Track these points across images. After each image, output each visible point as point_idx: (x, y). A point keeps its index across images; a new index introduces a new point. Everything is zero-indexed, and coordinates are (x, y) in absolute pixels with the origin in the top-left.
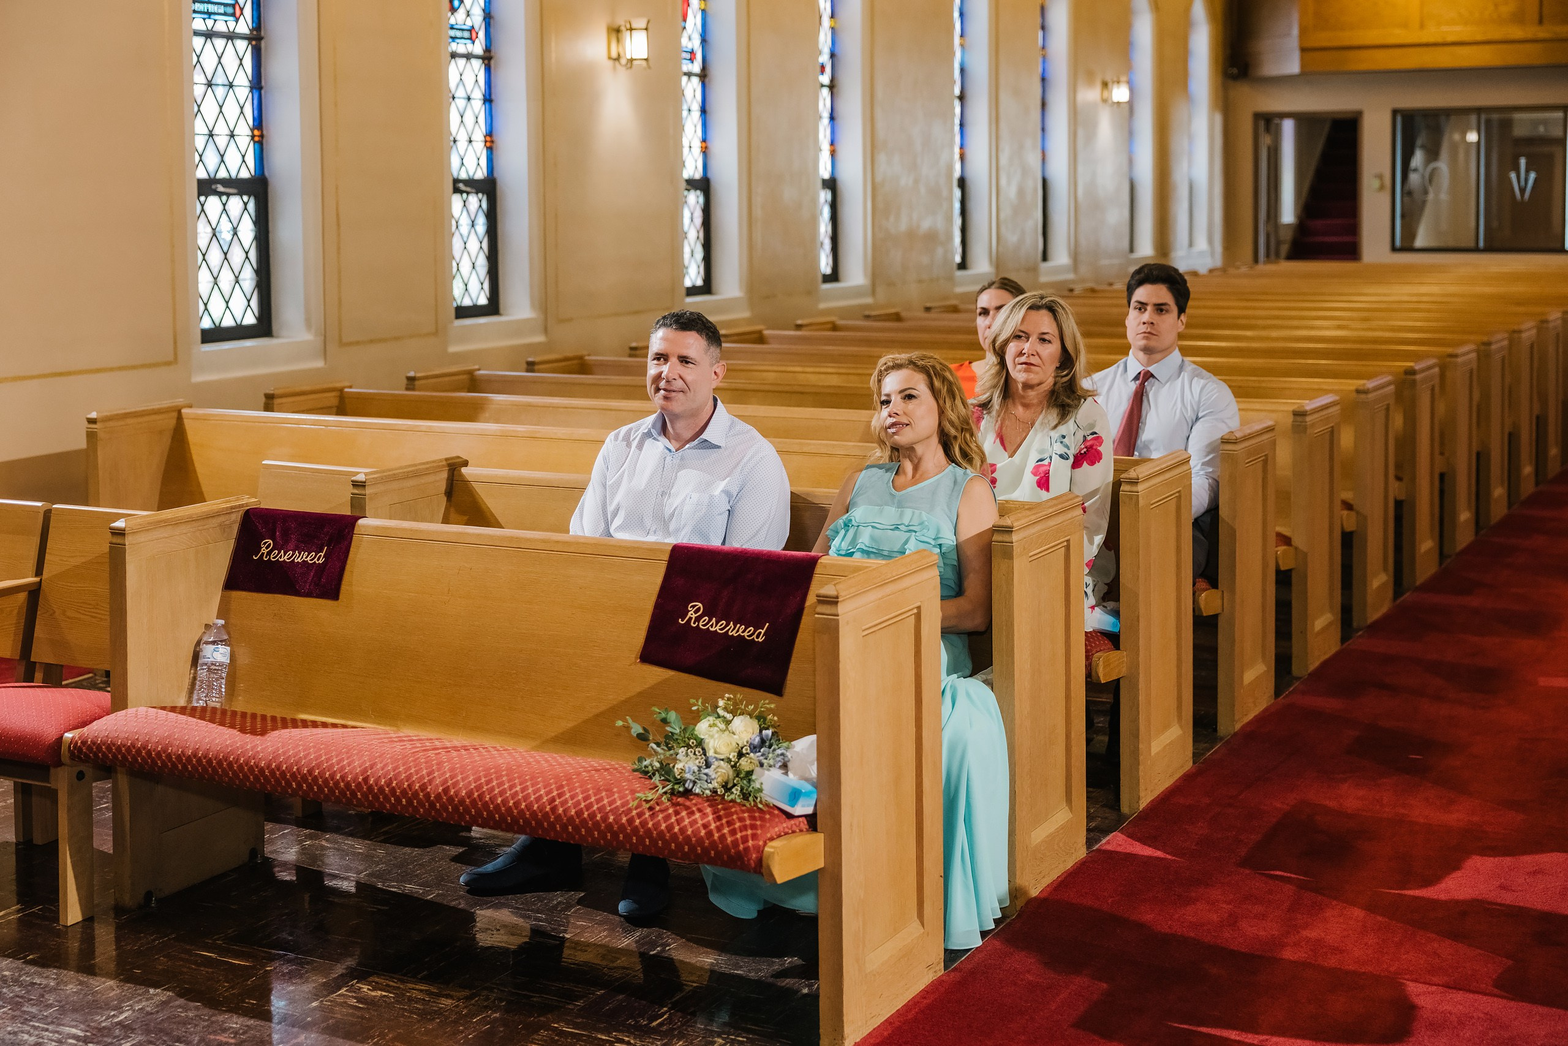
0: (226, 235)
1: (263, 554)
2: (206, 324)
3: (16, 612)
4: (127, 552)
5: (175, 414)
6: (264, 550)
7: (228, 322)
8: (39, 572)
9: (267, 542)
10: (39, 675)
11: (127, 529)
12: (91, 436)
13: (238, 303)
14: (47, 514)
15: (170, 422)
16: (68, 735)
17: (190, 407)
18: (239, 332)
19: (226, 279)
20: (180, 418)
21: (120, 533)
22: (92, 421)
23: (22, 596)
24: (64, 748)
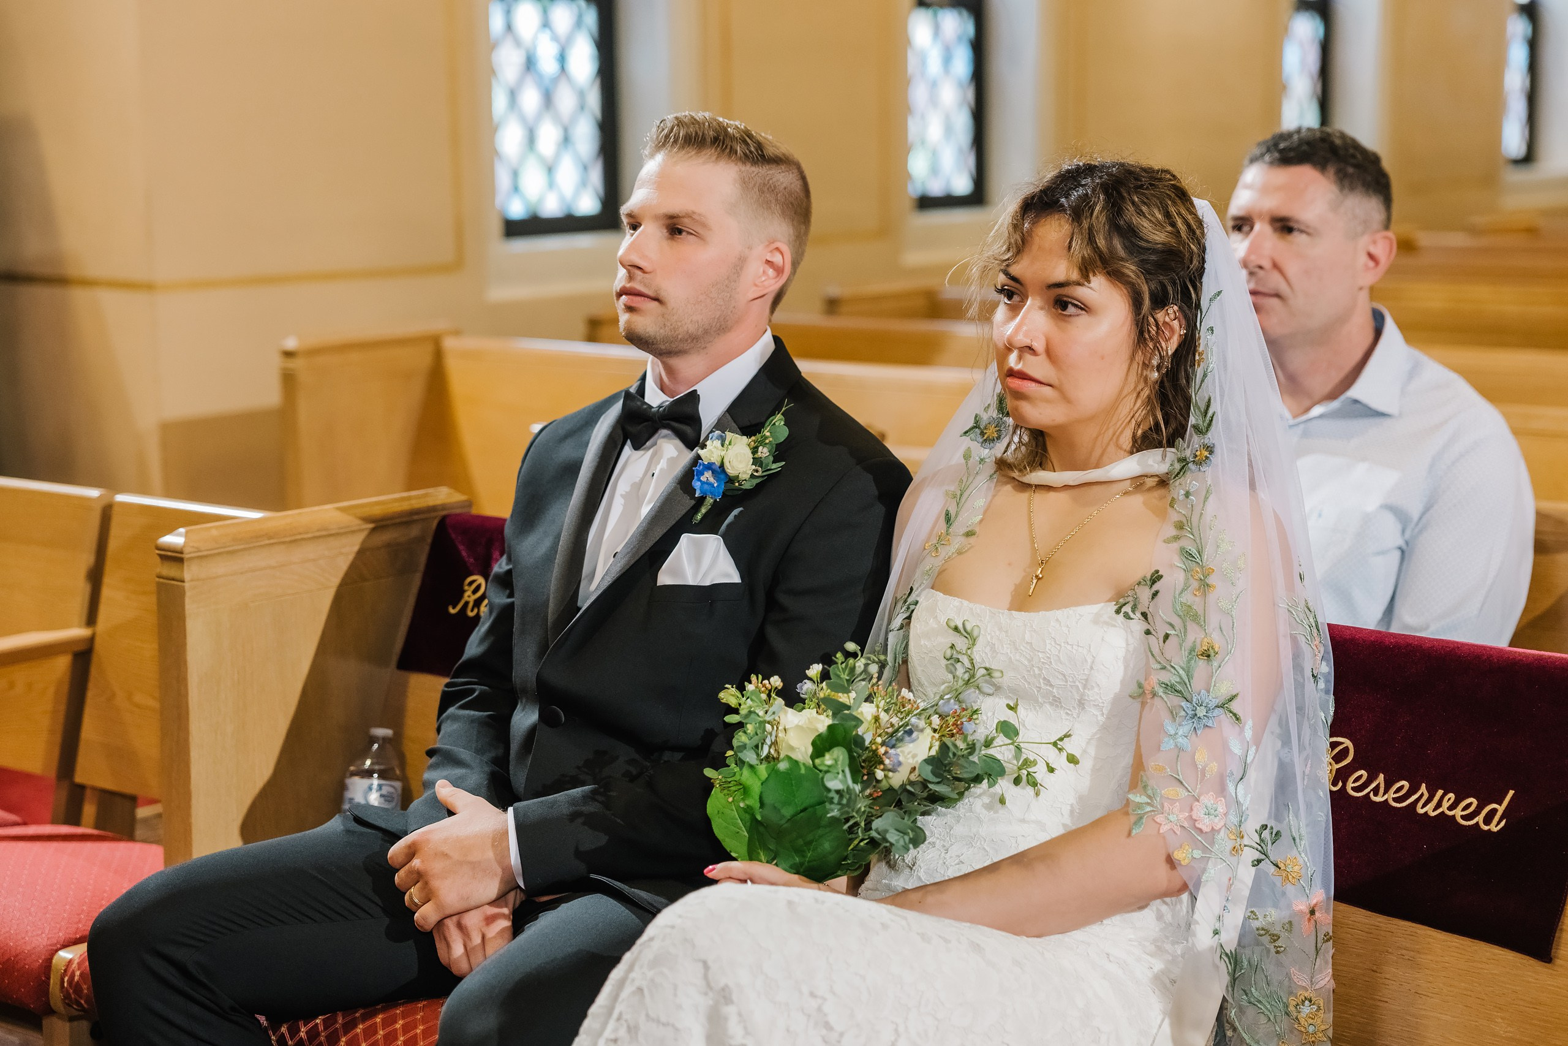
0: (548, 65)
1: (467, 603)
2: (517, 210)
3: (51, 690)
4: (188, 594)
5: (429, 348)
6: (469, 596)
7: (551, 208)
8: (91, 619)
9: (474, 581)
10: (89, 810)
11: (186, 550)
12: (289, 380)
13: (568, 174)
14: (107, 513)
15: (422, 359)
16: (65, 955)
17: (457, 333)
18: (569, 224)
19: (548, 136)
20: (438, 356)
21: (174, 557)
22: (288, 354)
23: (62, 664)
24: (54, 981)
